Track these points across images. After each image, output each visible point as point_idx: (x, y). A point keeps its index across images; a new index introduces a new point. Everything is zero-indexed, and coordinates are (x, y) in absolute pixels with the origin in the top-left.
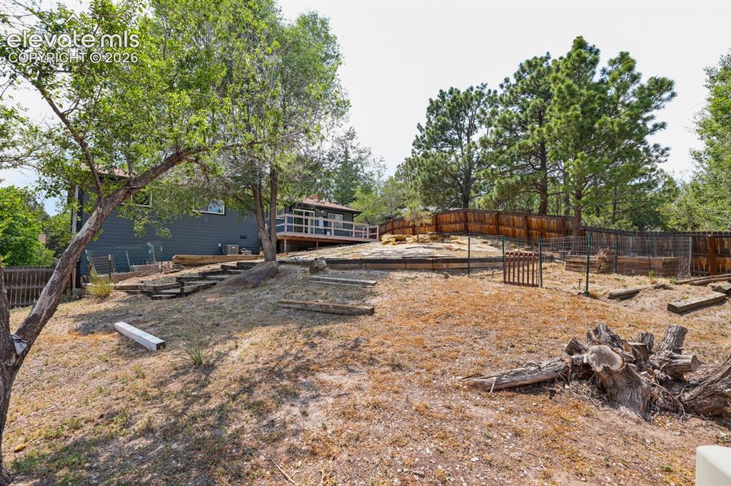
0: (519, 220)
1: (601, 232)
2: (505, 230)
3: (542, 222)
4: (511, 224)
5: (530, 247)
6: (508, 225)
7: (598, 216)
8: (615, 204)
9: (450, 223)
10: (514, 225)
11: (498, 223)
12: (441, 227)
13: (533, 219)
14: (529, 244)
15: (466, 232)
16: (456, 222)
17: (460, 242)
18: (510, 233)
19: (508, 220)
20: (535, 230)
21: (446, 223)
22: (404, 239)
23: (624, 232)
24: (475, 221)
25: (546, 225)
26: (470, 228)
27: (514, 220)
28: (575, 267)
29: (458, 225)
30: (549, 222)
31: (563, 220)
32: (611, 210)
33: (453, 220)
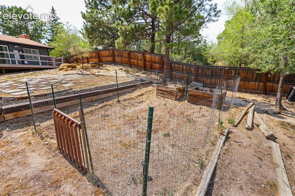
0: (140, 56)
1: (179, 65)
2: (133, 61)
3: (152, 58)
4: (136, 58)
5: (145, 72)
6: (135, 59)
7: (179, 55)
8: (186, 49)
9: (106, 56)
10: (138, 59)
11: (130, 57)
12: (101, 59)
13: (147, 55)
14: (145, 70)
15: (114, 62)
16: (109, 56)
17: (107, 68)
18: (136, 63)
19: (135, 56)
20: (148, 62)
21: (104, 57)
22: (75, 67)
23: (190, 65)
24: (118, 56)
25: (153, 59)
26: (116, 60)
27: (137, 56)
28: (162, 94)
29: (110, 58)
30: (155, 58)
31: (162, 57)
32: (184, 52)
33: (107, 55)
